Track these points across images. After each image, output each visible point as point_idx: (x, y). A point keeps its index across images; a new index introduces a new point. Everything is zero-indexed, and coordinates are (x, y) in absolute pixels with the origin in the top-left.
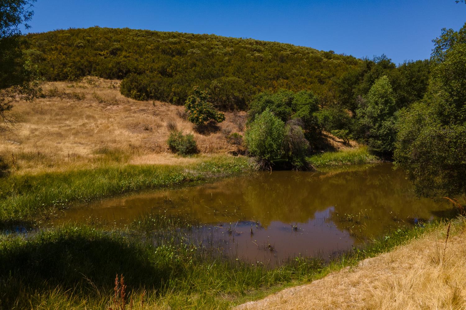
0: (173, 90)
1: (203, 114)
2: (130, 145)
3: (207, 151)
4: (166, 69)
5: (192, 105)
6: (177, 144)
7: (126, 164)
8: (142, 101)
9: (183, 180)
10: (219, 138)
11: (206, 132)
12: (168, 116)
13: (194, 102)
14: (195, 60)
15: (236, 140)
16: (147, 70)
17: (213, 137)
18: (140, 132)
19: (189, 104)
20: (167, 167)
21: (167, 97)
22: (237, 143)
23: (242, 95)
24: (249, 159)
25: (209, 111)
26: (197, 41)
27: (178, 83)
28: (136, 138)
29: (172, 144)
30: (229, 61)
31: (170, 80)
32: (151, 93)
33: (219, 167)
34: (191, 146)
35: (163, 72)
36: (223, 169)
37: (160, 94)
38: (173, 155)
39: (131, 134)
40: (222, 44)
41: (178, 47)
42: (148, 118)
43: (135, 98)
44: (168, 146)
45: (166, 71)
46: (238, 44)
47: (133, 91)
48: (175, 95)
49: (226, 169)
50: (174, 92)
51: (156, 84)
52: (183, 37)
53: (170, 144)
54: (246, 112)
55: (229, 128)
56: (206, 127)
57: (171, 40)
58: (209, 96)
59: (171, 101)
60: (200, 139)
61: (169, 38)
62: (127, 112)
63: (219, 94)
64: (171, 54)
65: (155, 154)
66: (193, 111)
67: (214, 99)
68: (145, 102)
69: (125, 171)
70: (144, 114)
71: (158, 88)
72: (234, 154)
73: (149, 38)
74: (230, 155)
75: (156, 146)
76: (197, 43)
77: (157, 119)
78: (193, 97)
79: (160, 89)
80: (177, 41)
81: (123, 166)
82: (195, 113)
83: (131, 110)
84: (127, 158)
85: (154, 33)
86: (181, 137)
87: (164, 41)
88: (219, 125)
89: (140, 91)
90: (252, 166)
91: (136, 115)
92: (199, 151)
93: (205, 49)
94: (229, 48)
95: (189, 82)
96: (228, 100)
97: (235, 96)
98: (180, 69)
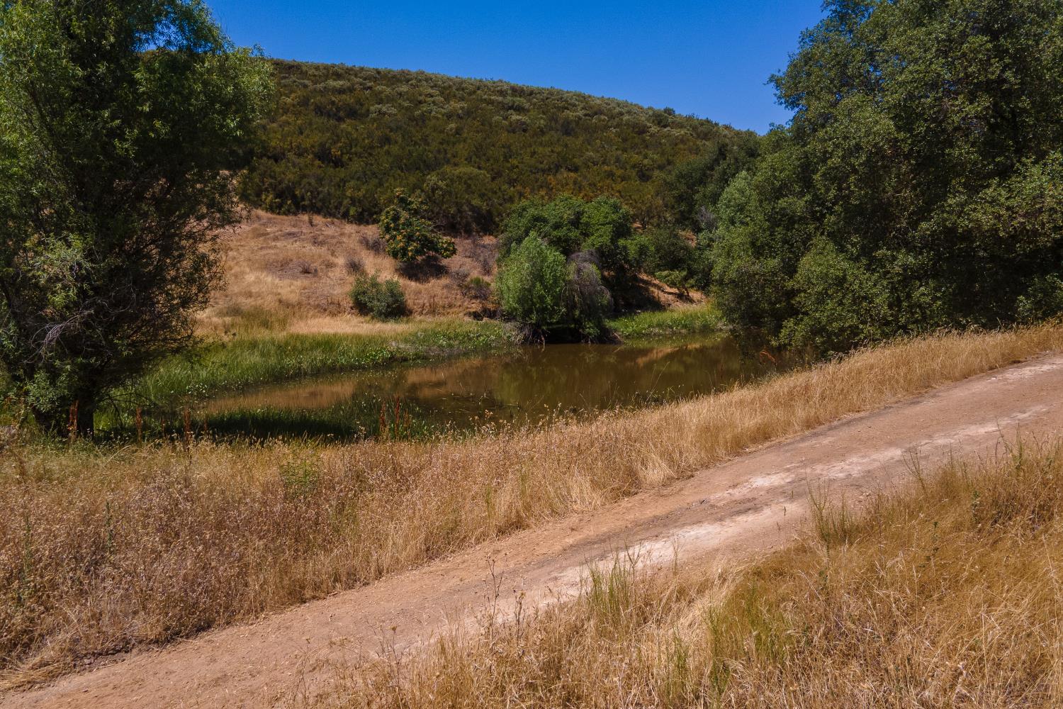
0: (348, 193)
1: (414, 241)
2: (280, 301)
3: (424, 312)
4: (330, 149)
5: (392, 225)
6: (369, 298)
8: (286, 215)
9: (391, 358)
10: (446, 286)
11: (420, 275)
12: (344, 245)
13: (396, 218)
14: (387, 131)
15: (479, 291)
16: (289, 151)
17: (435, 287)
18: (294, 277)
19: (387, 222)
20: (359, 337)
21: (336, 208)
22: (480, 297)
23: (487, 205)
24: (503, 325)
25: (426, 237)
26: (388, 86)
27: (358, 179)
28: (290, 288)
29: (361, 298)
30: (458, 131)
31: (342, 173)
32: (303, 199)
33: (450, 339)
34: (396, 301)
35: (323, 155)
36: (457, 342)
37: (323, 200)
38: (362, 319)
39: (277, 281)
40: (442, 93)
41: (349, 99)
42: (304, 250)
43: (271, 209)
44: (351, 302)
45: (330, 153)
46: (475, 92)
47: (267, 196)
48: (353, 204)
49: (462, 342)
50: (351, 198)
51: (313, 181)
52: (356, 76)
53: (357, 299)
54: (496, 237)
55: (464, 269)
56: (419, 267)
57: (332, 83)
58: (424, 207)
59: (345, 216)
60: (410, 287)
61: (327, 77)
62: (261, 239)
63: (443, 203)
64: (335, 115)
65: (328, 318)
66: (395, 236)
67: (432, 211)
68: (292, 218)
70: (296, 241)
71: (316, 188)
72: (476, 316)
73: (285, 78)
74: (467, 319)
75: (330, 301)
76: (389, 90)
77: (323, 250)
78: (394, 210)
79: (322, 191)
80: (345, 87)
82: (400, 241)
83: (268, 234)
84: (284, 322)
85: (293, 66)
86: (375, 285)
87: (318, 85)
88: (445, 262)
89: (280, 195)
90: (509, 337)
91: (279, 244)
92: (411, 312)
93: (406, 104)
94: (455, 102)
95: (380, 176)
96: (459, 215)
97: (472, 205)
98: (359, 150)
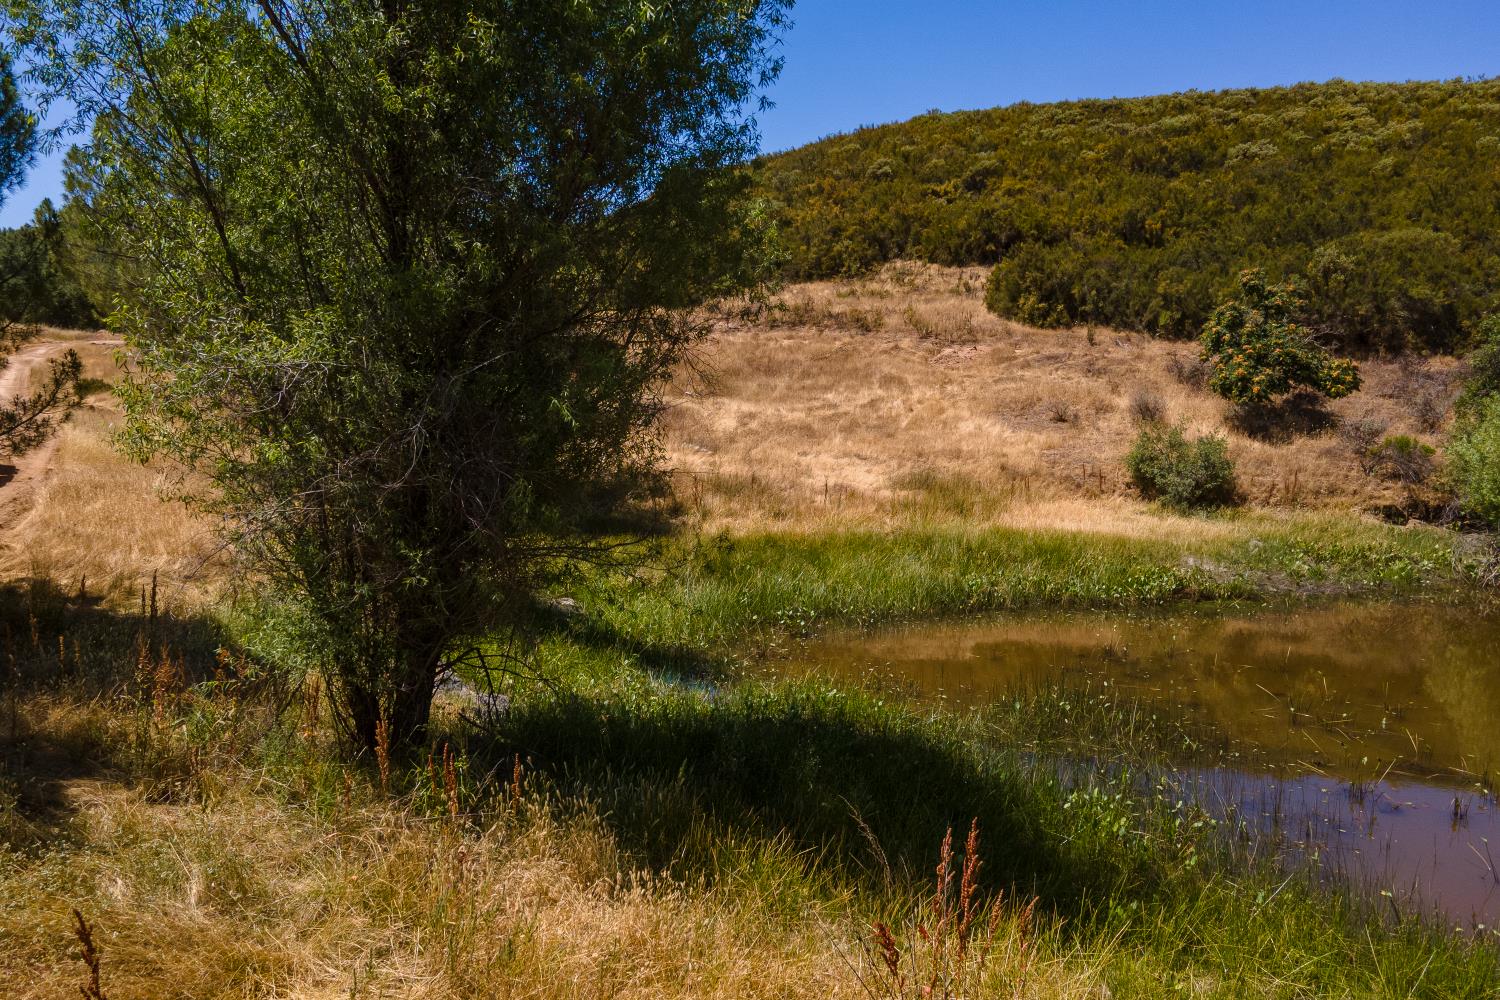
0: (1160, 290)
1: (1268, 365)
2: (1003, 468)
3: (1272, 500)
4: (1143, 220)
5: (1227, 337)
6: (1161, 469)
7: (986, 525)
8: (1053, 328)
9: (1175, 592)
10: (1328, 452)
11: (1274, 430)
12: (1138, 375)
13: (1236, 324)
14: (1252, 182)
15: (1407, 463)
16: (1078, 230)
17: (1304, 453)
18: (1039, 428)
19: (1217, 332)
20: (1120, 543)
21: (1138, 314)
22: (1406, 476)
23: (1447, 295)
24: (1457, 538)
25: (1294, 357)
26: (1269, 113)
27: (1184, 265)
28: (1024, 446)
29: (1144, 468)
30: (1397, 171)
31: (1155, 255)
32: (1084, 302)
34: (1214, 477)
35: (1133, 233)
36: (1336, 569)
37: (1117, 303)
38: (1143, 506)
39: (1008, 433)
40: (1372, 111)
41: (1193, 141)
42: (1067, 383)
43: (1031, 320)
44: (1129, 474)
45: (1143, 227)
46: (1443, 101)
47: (1027, 299)
48: (1166, 307)
50: (1165, 297)
51: (1103, 272)
52: (1215, 104)
53: (1138, 470)
54: (1459, 357)
55: (1376, 420)
56: (1276, 414)
58: (1298, 302)
59: (1152, 327)
60: (1248, 455)
62: (1003, 365)
63: (1344, 295)
64: (1166, 169)
65: (1080, 501)
66: (1231, 357)
67: (1319, 312)
68: (1062, 332)
69: (982, 545)
70: (1057, 370)
71: (1108, 284)
72: (1392, 515)
75: (1089, 471)
76: (1270, 118)
77: (1100, 385)
78: (1235, 309)
79: (1116, 288)
81: (976, 528)
82: (1240, 365)
83: (1015, 358)
84: (991, 507)
86: (1176, 445)
87: (1144, 128)
88: (1332, 406)
89: (1048, 296)
90: (1470, 567)
91: (1028, 374)
92: (1244, 499)
93: (1297, 137)
94: (1399, 122)
95: (1224, 258)
96: (1377, 317)
97: (1411, 298)
98: (1195, 217)
